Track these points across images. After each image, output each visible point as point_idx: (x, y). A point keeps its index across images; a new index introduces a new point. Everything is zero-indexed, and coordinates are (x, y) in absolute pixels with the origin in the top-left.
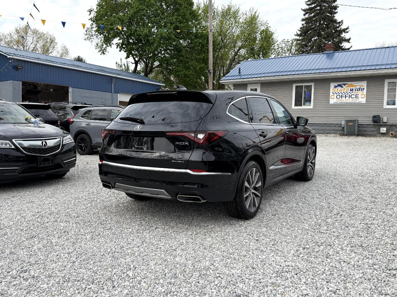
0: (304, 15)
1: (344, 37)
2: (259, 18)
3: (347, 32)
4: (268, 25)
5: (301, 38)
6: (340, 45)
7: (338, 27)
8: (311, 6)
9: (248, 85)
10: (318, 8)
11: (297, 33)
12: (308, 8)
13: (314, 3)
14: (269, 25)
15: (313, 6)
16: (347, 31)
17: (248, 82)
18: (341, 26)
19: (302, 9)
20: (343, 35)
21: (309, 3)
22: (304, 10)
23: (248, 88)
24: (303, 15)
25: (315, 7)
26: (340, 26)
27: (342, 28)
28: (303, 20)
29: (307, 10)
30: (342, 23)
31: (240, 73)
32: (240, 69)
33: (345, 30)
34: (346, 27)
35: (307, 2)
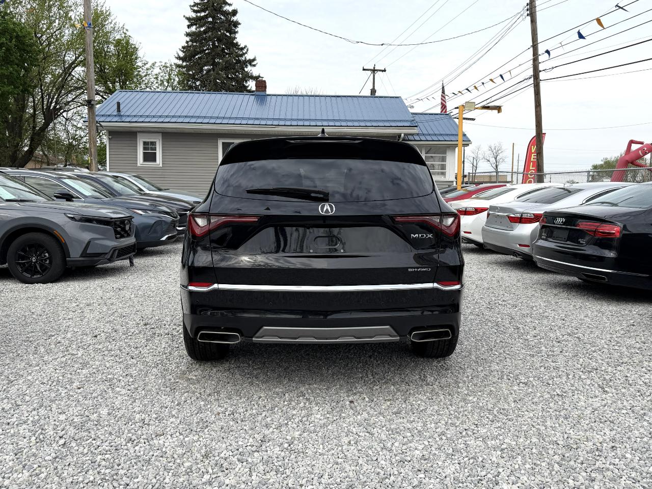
0: (189, 27)
1: (251, 72)
2: (112, 18)
3: (254, 66)
4: (126, 32)
5: (184, 64)
6: (245, 83)
7: (242, 55)
8: (199, 14)
9: (139, 135)
10: (210, 19)
11: (178, 55)
12: (195, 16)
13: (204, 11)
14: (128, 34)
15: (203, 14)
16: (253, 63)
17: (139, 129)
18: (246, 55)
19: (184, 16)
20: (249, 69)
21: (196, 8)
22: (189, 19)
23: (138, 140)
24: (187, 27)
25: (206, 17)
26: (244, 54)
27: (248, 58)
28: (188, 35)
29: (193, 19)
30: (247, 50)
31: (120, 111)
32: (119, 104)
33: (251, 62)
34: (252, 58)
35: (193, 6)
